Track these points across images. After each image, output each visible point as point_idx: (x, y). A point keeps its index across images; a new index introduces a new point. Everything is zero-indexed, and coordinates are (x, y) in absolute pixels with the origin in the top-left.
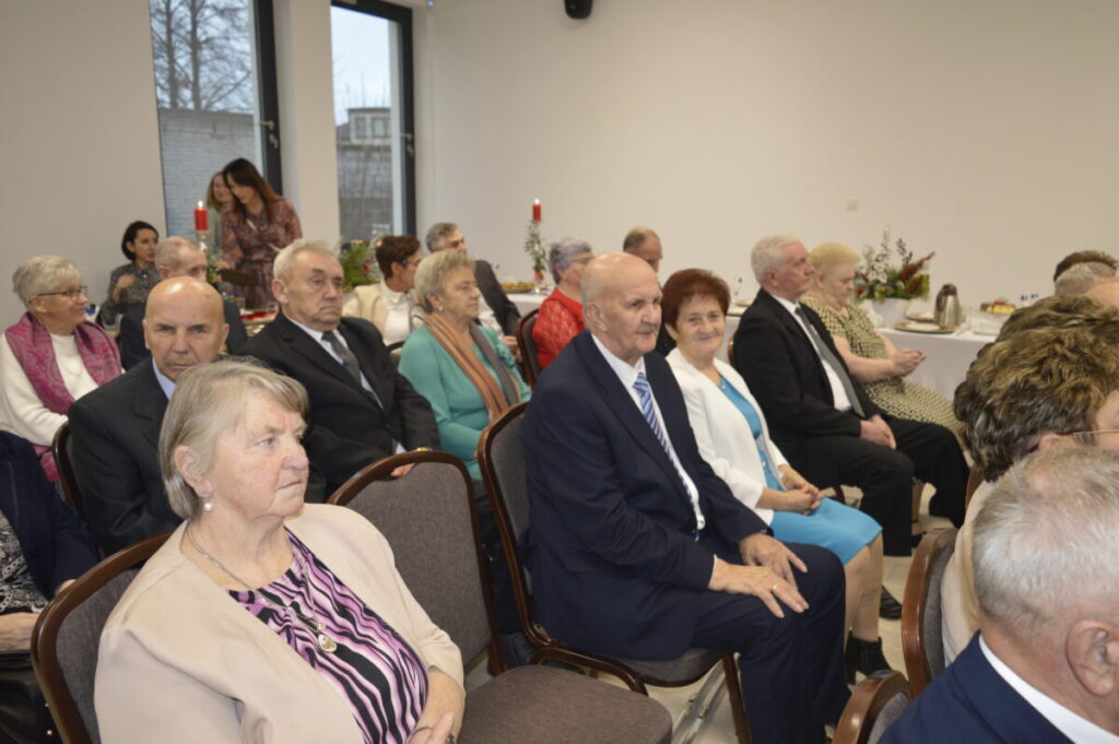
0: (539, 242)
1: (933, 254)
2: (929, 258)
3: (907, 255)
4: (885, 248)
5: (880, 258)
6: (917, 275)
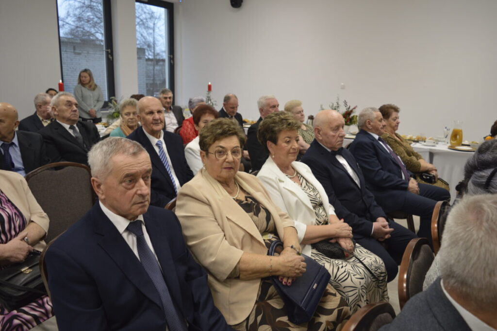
0: (210, 100)
1: (356, 106)
2: (354, 108)
3: (348, 107)
4: (338, 104)
5: (336, 108)
6: (352, 115)
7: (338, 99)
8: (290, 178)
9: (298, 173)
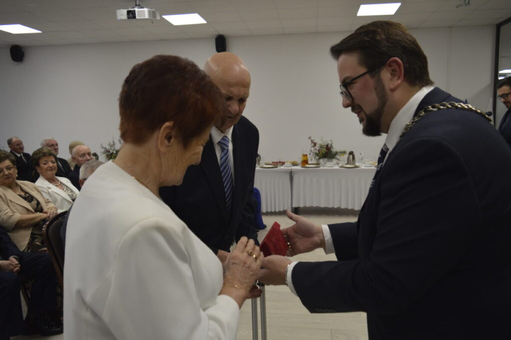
7: (114, 138)
8: (56, 186)
9: (61, 183)
